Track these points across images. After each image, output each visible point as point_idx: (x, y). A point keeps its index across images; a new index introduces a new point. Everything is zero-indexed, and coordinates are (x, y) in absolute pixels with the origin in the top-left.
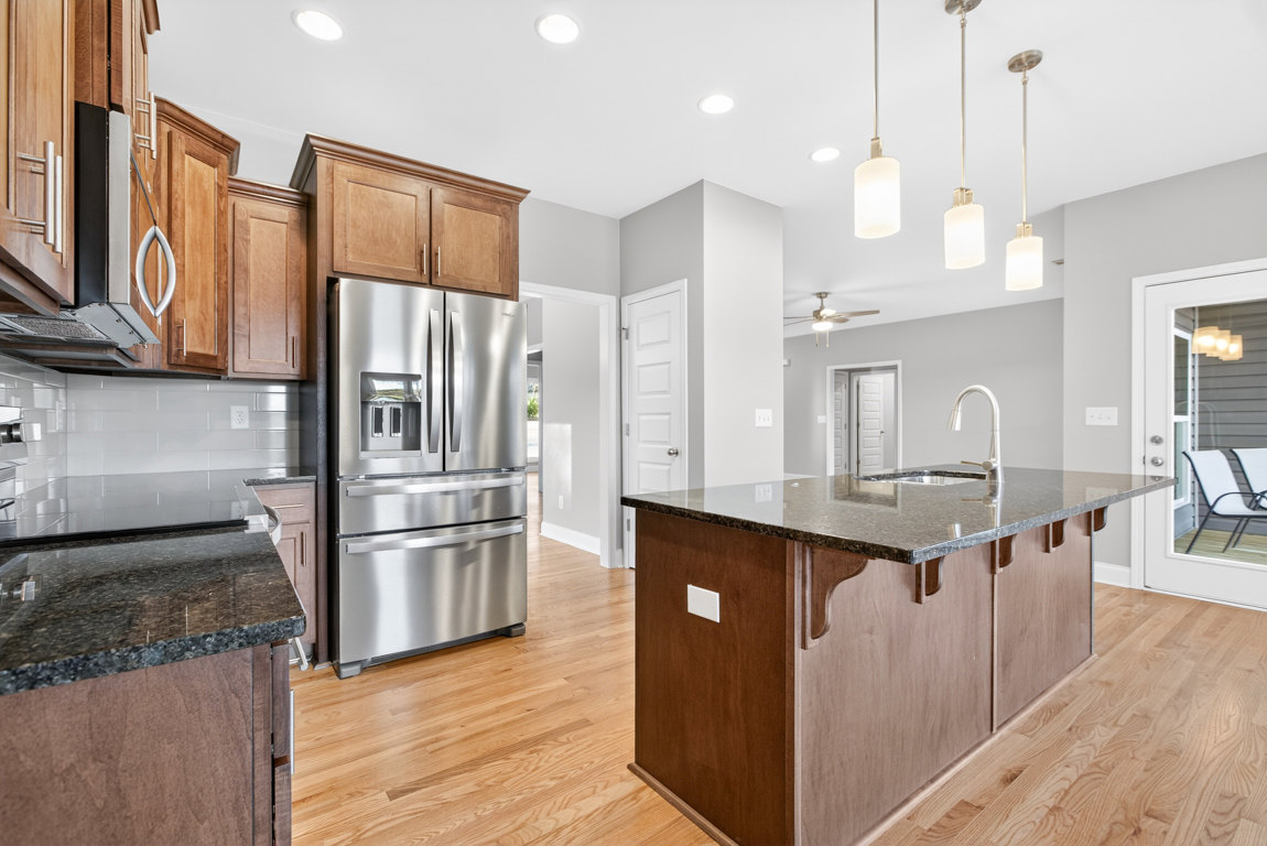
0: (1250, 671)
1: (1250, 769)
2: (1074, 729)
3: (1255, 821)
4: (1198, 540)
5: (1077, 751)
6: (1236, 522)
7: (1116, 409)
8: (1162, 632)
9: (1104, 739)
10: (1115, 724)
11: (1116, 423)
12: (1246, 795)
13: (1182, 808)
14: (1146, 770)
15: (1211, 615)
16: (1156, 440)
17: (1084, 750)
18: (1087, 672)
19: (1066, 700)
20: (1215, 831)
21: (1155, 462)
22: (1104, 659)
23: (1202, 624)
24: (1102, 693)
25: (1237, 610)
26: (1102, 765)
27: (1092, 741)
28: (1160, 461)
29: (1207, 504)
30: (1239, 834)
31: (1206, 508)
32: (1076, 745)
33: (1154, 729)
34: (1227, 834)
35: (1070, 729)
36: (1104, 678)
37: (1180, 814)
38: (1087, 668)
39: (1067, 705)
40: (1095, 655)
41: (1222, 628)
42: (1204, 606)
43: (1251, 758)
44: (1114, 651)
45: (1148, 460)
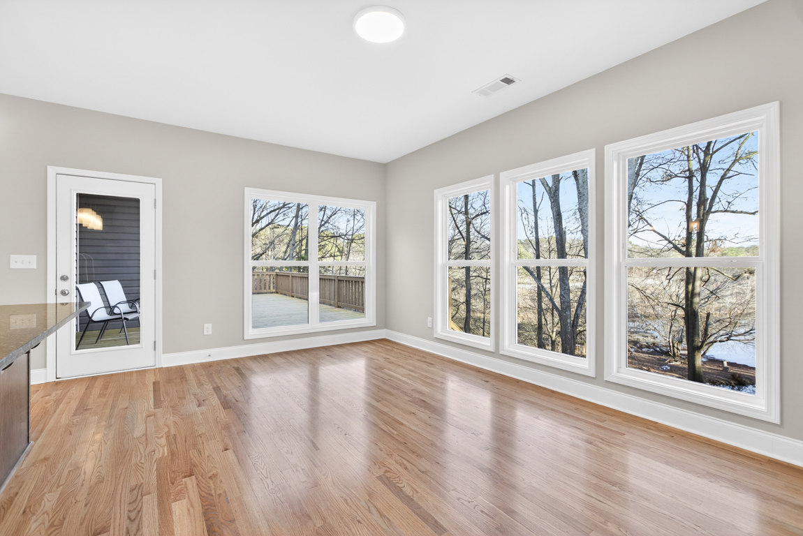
0: (126, 408)
1: (140, 465)
2: (28, 510)
3: (149, 494)
4: (83, 339)
5: (33, 527)
6: (103, 323)
7: (35, 257)
8: (74, 405)
9: (52, 503)
10: (58, 486)
11: (35, 267)
12: (142, 481)
13: (113, 515)
14: (86, 505)
15: (99, 384)
16: (64, 278)
17: (40, 521)
18: (27, 458)
19: (15, 490)
20: (133, 515)
21: (64, 293)
22: (39, 441)
23: (96, 391)
24: (44, 468)
25: (112, 375)
26: (56, 523)
27: (44, 510)
28: (67, 292)
29: (89, 315)
30: (144, 508)
31: (87, 318)
32: (32, 521)
33: (85, 473)
34: (139, 511)
35: (24, 512)
36: (42, 457)
37: (112, 520)
38: (27, 456)
39: (17, 493)
40: (32, 442)
41: (107, 389)
42: (94, 379)
43: (139, 458)
44: (44, 434)
45: (59, 291)
